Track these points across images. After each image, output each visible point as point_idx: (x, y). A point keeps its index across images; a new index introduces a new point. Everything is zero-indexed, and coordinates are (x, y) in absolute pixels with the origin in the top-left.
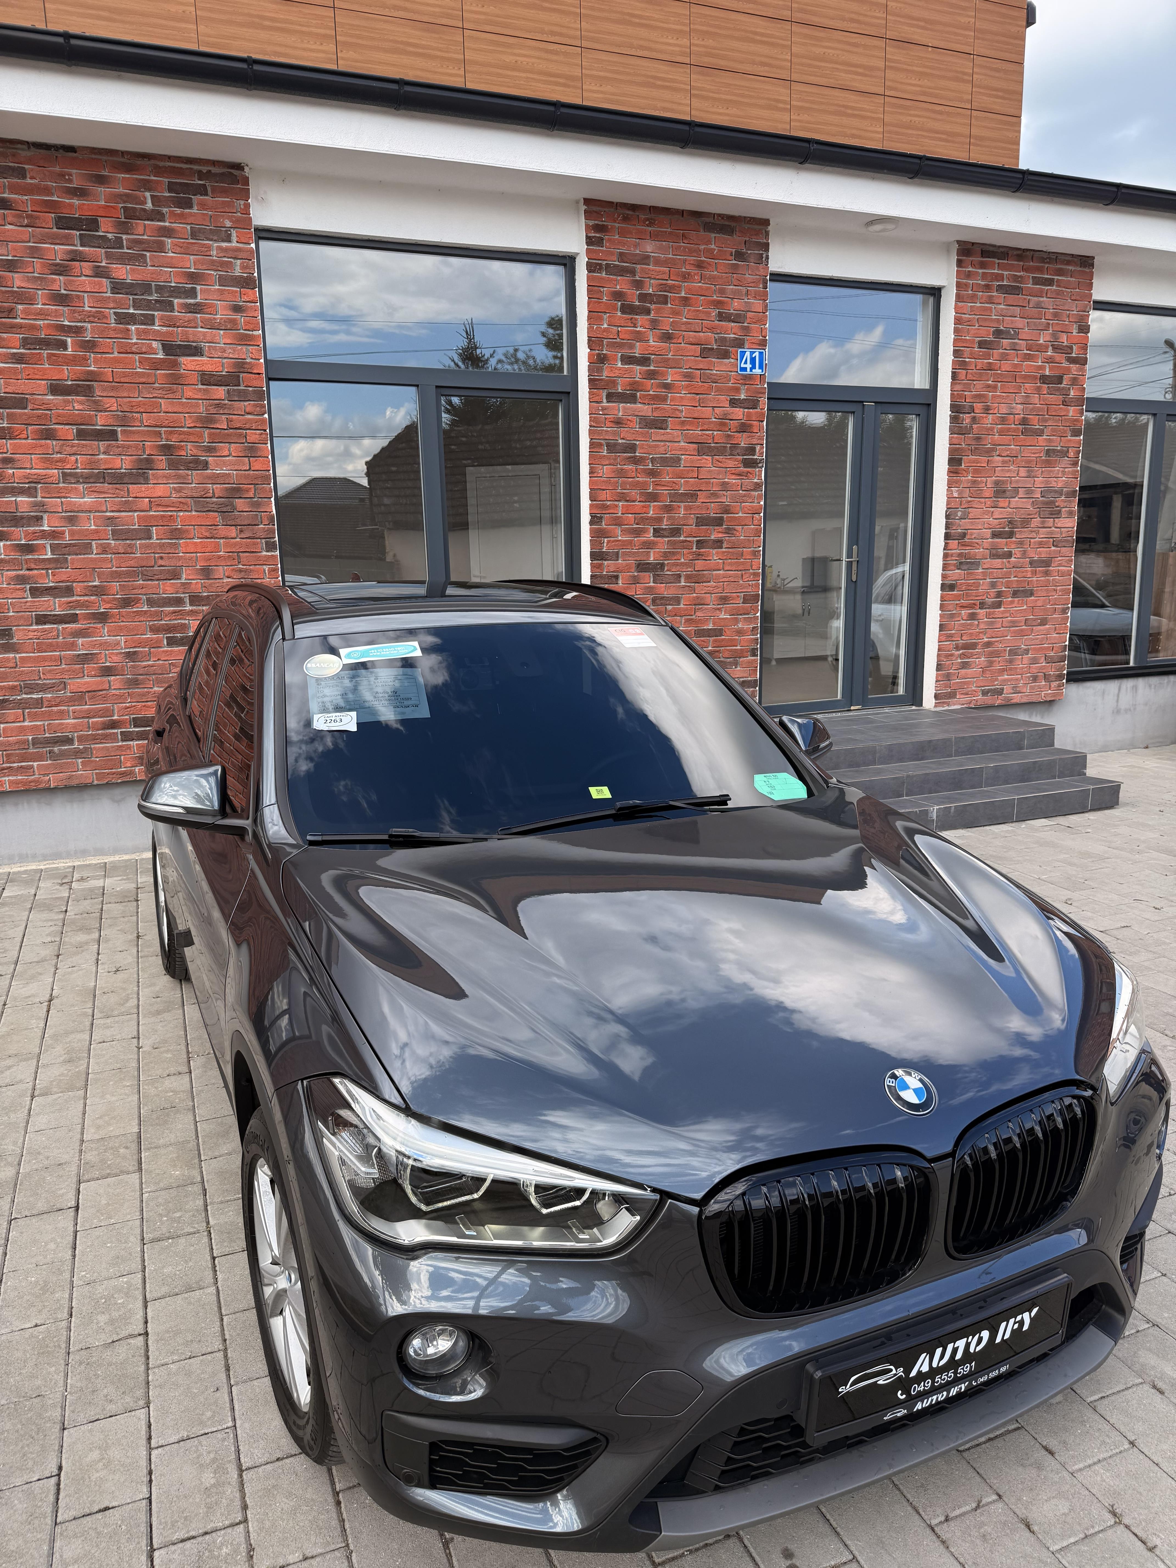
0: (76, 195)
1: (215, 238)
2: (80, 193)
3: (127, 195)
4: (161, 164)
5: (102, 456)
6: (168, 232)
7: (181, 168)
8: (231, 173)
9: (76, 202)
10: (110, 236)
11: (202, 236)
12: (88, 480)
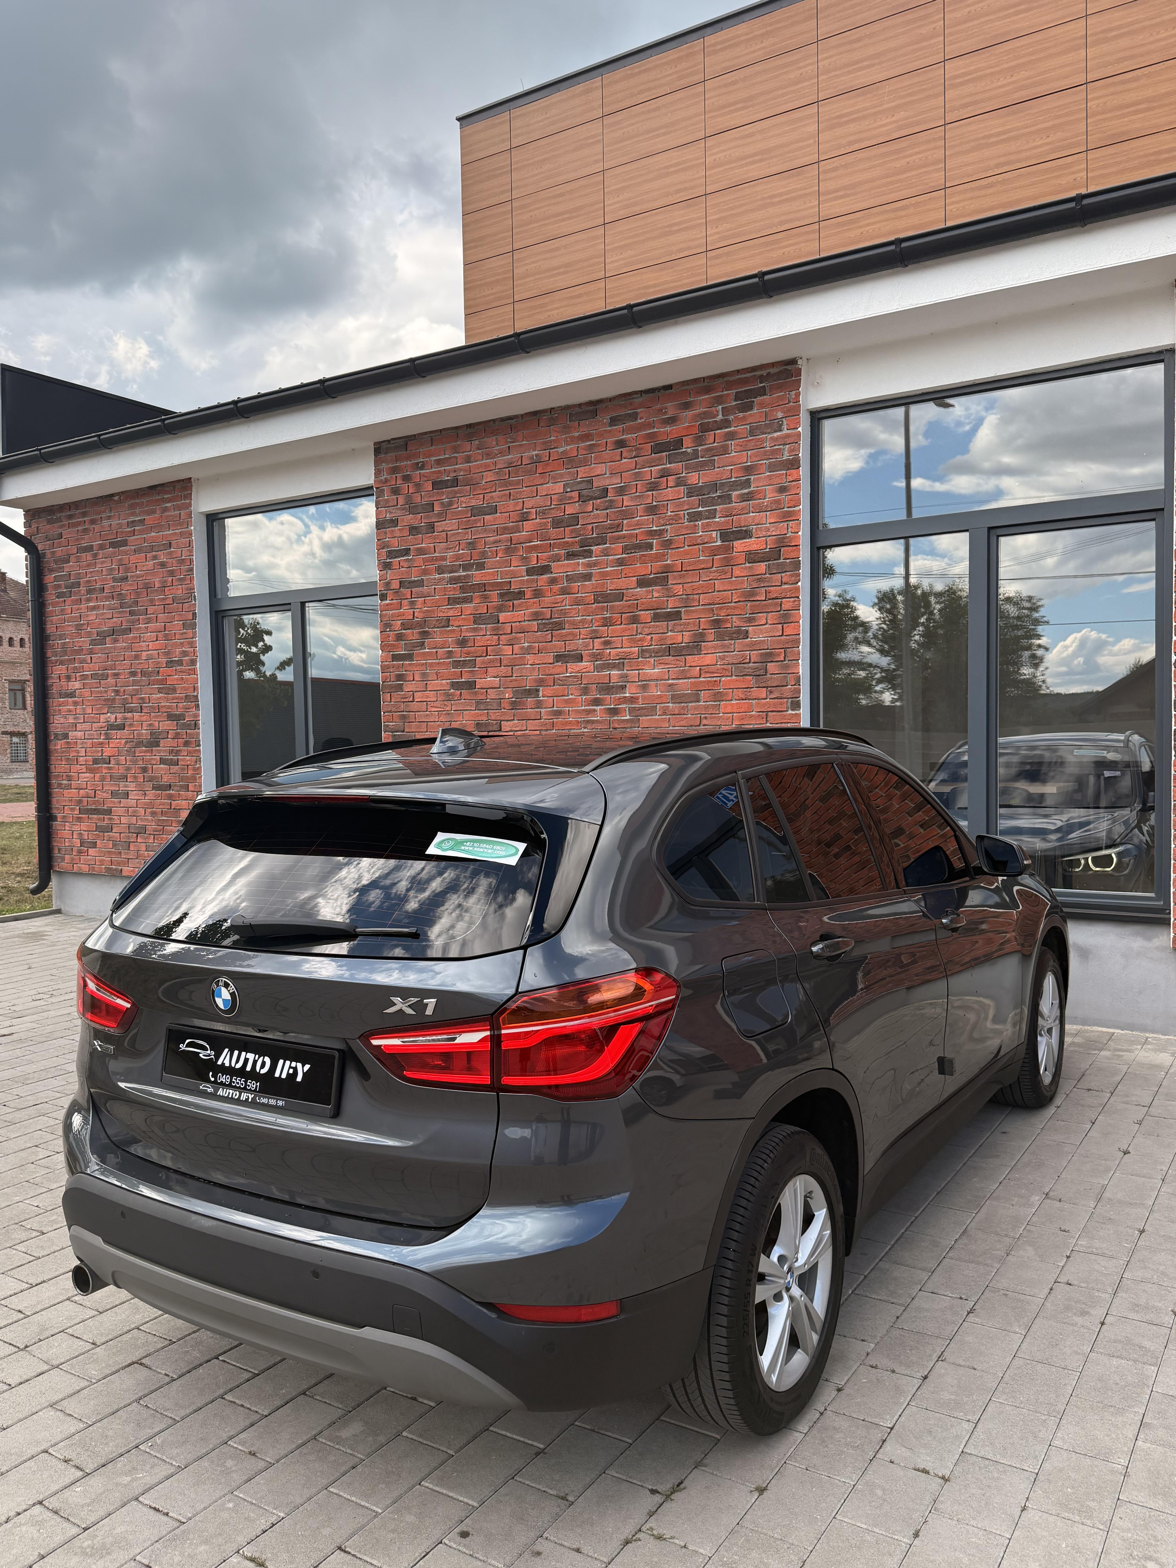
0: (669, 423)
1: (769, 431)
2: (672, 420)
3: (704, 413)
4: (731, 379)
5: (670, 634)
6: (731, 436)
7: (747, 377)
8: (786, 369)
9: (668, 429)
10: (689, 450)
11: (758, 432)
12: (657, 655)
